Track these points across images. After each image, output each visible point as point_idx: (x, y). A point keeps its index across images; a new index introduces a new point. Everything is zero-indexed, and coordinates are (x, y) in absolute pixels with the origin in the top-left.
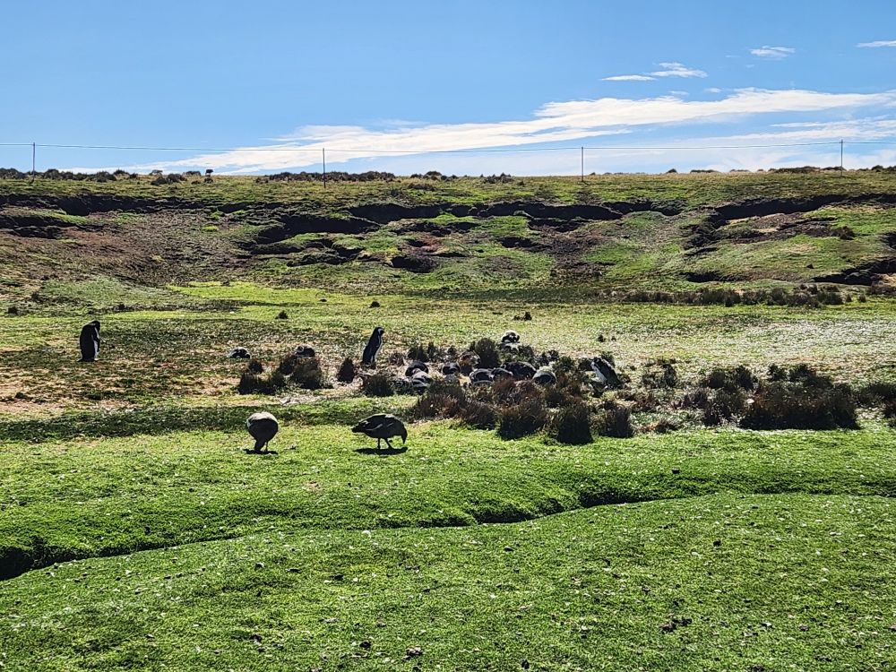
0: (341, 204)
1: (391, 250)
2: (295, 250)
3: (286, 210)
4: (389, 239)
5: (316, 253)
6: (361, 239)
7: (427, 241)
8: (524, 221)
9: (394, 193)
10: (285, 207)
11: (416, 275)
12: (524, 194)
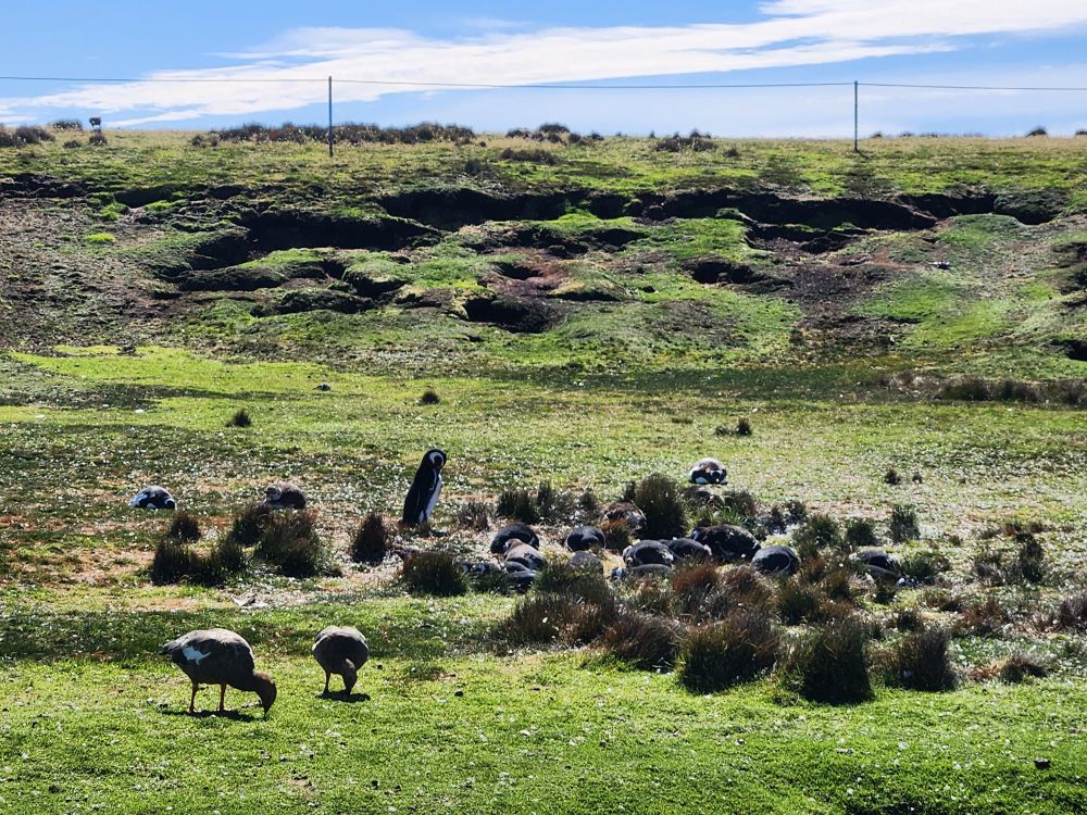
0: (364, 190)
1: (465, 284)
2: (268, 282)
3: (251, 202)
4: (461, 262)
5: (310, 288)
6: (403, 260)
7: (538, 266)
8: (737, 230)
9: (472, 168)
10: (250, 194)
11: (514, 336)
12: (738, 173)
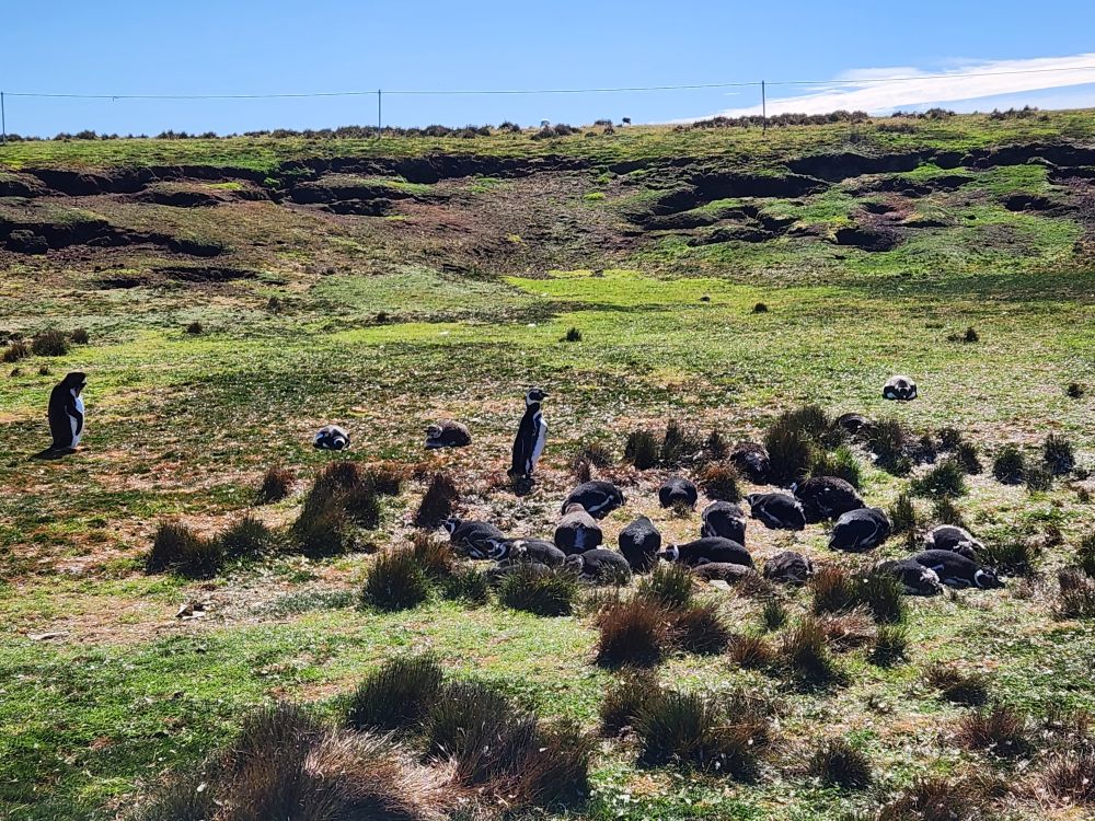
0: (777, 157)
1: (837, 219)
2: (704, 223)
3: (699, 168)
4: (839, 203)
5: (731, 226)
6: (799, 204)
7: (894, 205)
8: (1041, 172)
9: (854, 139)
10: (699, 163)
11: (869, 254)
12: (1045, 132)
